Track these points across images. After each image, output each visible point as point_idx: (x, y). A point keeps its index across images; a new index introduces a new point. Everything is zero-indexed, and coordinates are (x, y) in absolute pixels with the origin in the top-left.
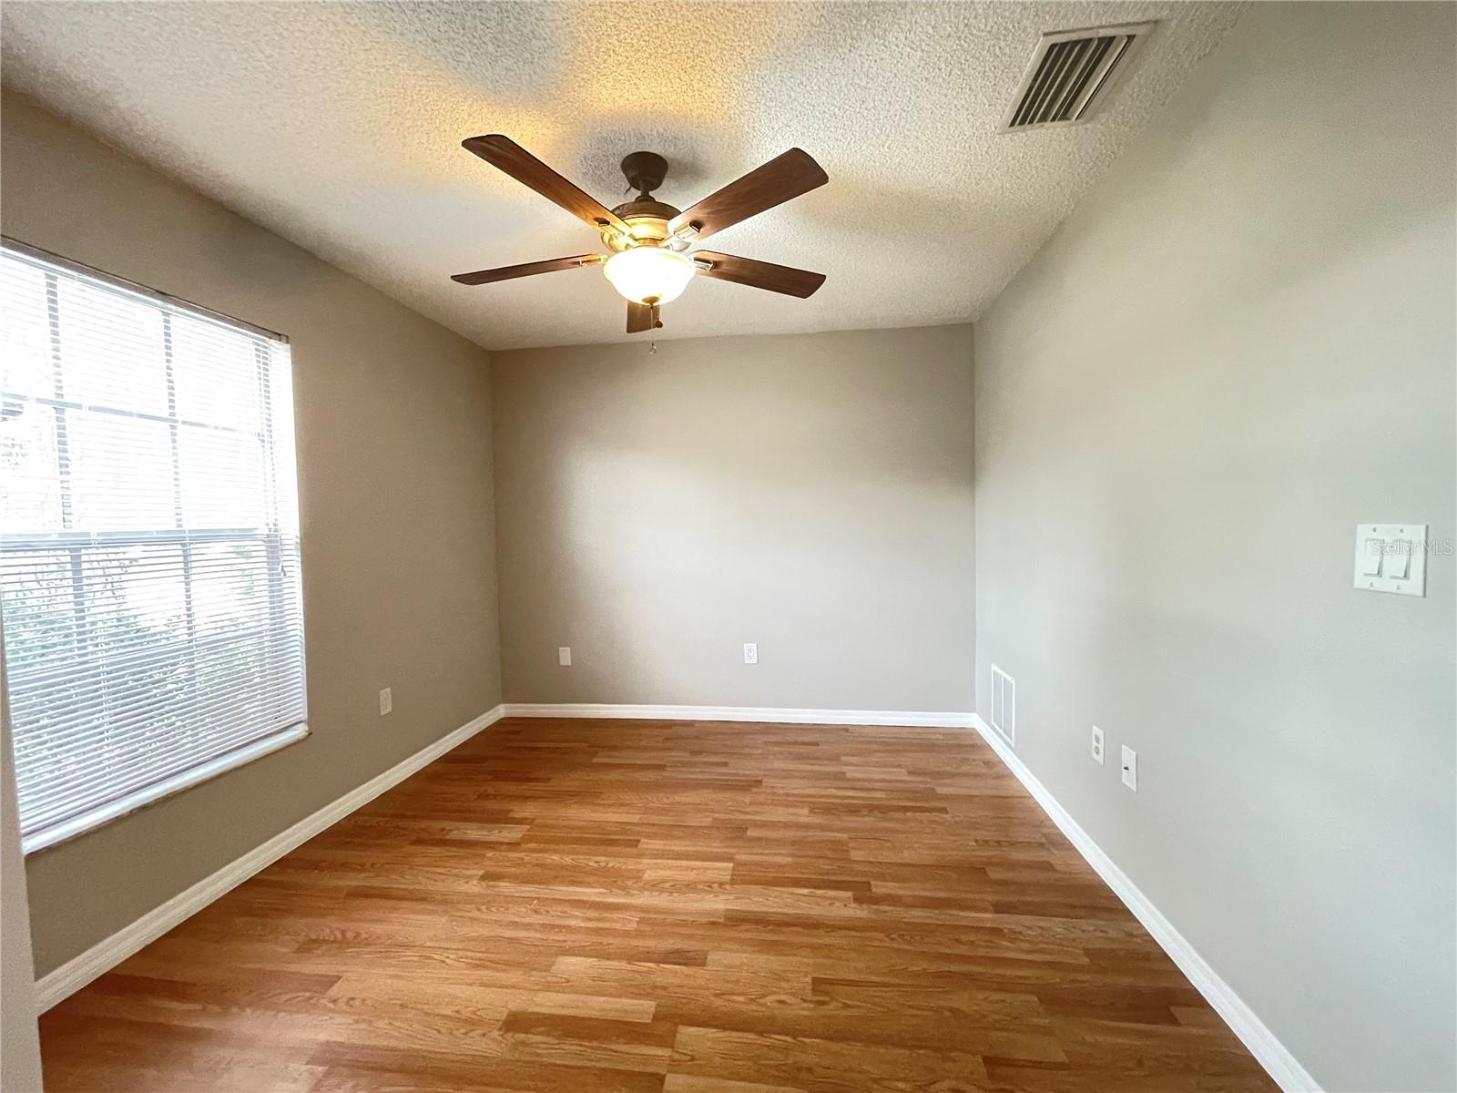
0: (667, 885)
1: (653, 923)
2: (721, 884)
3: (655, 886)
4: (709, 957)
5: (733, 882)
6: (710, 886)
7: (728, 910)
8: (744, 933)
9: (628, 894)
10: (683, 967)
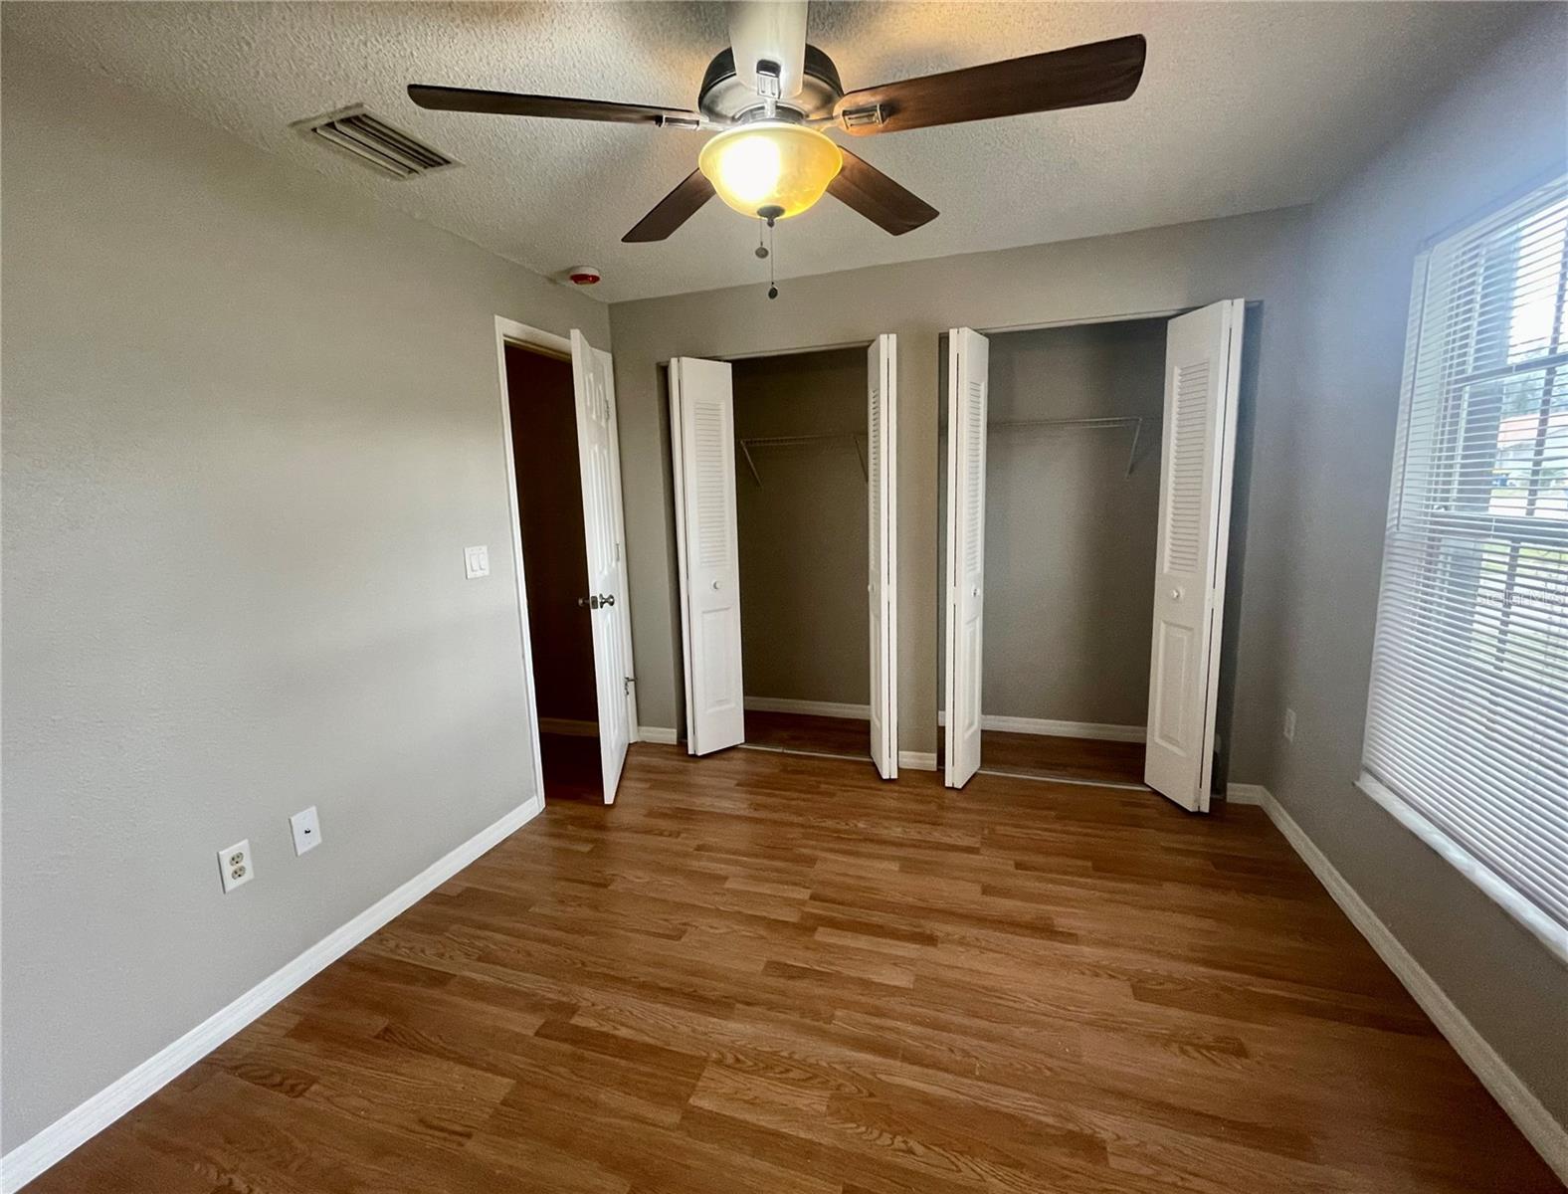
0: (794, 1074)
1: (816, 1015)
2: (719, 1063)
3: (812, 1075)
4: (762, 967)
5: (701, 1063)
6: (738, 1060)
7: (726, 1018)
8: (718, 989)
9: (849, 1064)
10: (789, 962)
